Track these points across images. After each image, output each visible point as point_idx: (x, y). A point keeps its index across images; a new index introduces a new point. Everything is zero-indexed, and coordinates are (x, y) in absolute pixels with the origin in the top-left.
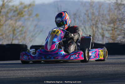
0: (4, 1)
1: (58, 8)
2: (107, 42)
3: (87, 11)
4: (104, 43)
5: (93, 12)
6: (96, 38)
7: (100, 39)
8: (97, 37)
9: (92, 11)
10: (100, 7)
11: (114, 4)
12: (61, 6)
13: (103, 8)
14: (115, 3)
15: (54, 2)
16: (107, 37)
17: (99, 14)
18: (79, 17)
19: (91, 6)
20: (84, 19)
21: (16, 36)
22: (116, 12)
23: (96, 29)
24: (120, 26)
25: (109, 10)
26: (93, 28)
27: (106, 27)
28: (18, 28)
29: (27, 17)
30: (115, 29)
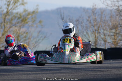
0: (8, 9)
1: (61, 15)
2: (109, 47)
3: (89, 17)
4: (107, 48)
5: (95, 19)
6: (98, 43)
7: (102, 44)
8: (100, 42)
9: (94, 17)
10: (102, 13)
11: (116, 11)
12: (64, 13)
13: (104, 15)
14: (116, 9)
15: (57, 9)
16: (108, 43)
17: (101, 20)
18: (82, 23)
19: (93, 12)
20: (86, 25)
21: (20, 42)
22: (118, 18)
23: (98, 35)
24: (121, 31)
25: (111, 17)
26: (95, 33)
27: (108, 32)
28: (22, 35)
29: (30, 23)
30: (117, 34)
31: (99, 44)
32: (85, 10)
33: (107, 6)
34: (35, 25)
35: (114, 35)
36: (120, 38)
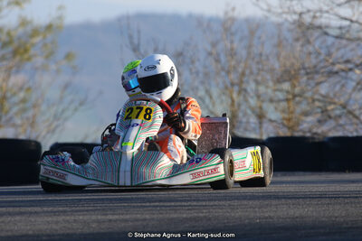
1: (131, 37)
2: (272, 135)
3: (214, 45)
4: (265, 137)
5: (232, 49)
6: (241, 122)
7: (253, 125)
8: (244, 120)
9: (229, 45)
10: (252, 33)
11: (293, 27)
12: (139, 32)
13: (260, 38)
14: (294, 22)
15: (120, 19)
16: (271, 121)
17: (249, 53)
18: (193, 62)
19: (227, 30)
20: (205, 67)
21: (9, 116)
22: (299, 48)
23: (241, 98)
24: (309, 88)
25: (279, 44)
26: (231, 92)
27: (269, 91)
28: (14, 94)
29: (39, 61)
30: (295, 96)
31: (243, 125)
32: (202, 23)
33: (266, 13)
34: (53, 67)
35: (287, 100)
36: (304, 107)
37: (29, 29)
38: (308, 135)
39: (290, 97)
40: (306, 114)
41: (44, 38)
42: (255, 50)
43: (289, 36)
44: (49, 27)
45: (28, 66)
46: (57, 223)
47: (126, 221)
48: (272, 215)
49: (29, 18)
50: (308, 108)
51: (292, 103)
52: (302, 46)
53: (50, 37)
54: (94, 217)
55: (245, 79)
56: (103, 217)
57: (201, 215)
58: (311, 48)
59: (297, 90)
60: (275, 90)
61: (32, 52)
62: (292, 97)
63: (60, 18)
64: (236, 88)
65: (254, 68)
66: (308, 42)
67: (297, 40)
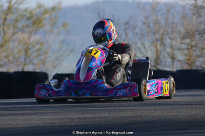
0: (10, 2)
1: (99, 14)
2: (179, 69)
3: (147, 18)
4: (175, 70)
5: (157, 20)
6: (161, 61)
7: (168, 63)
8: (164, 60)
9: (155, 18)
10: (168, 11)
11: (191, 7)
12: (104, 11)
13: (172, 14)
14: (192, 5)
15: (93, 4)
16: (179, 61)
17: (166, 23)
18: (134, 28)
19: (154, 9)
20: (141, 30)
21: (30, 59)
22: (195, 20)
23: (162, 48)
24: (200, 42)
25: (184, 17)
26: (156, 45)
27: (178, 44)
28: (34, 46)
29: (48, 27)
30: (192, 47)
31: (163, 63)
32: (141, 7)
34: (56, 31)
35: (188, 49)
36: (197, 52)
37: (42, 9)
38: (200, 68)
39: (189, 47)
40: (199, 57)
41: (51, 14)
42: (170, 21)
43: (189, 12)
44: (53, 9)
45: (41, 30)
46: (56, 119)
47: (95, 118)
48: (178, 114)
49: (42, 3)
50: (200, 54)
51: (191, 51)
52: (197, 18)
53: (54, 14)
54: (77, 116)
55: (164, 37)
56: (82, 116)
57: (137, 114)
58: (201, 19)
59: (194, 43)
60: (181, 43)
61: (44, 22)
62: (191, 47)
63: (60, 3)
64: (159, 43)
65: (170, 30)
66: (200, 16)
67: (194, 15)
